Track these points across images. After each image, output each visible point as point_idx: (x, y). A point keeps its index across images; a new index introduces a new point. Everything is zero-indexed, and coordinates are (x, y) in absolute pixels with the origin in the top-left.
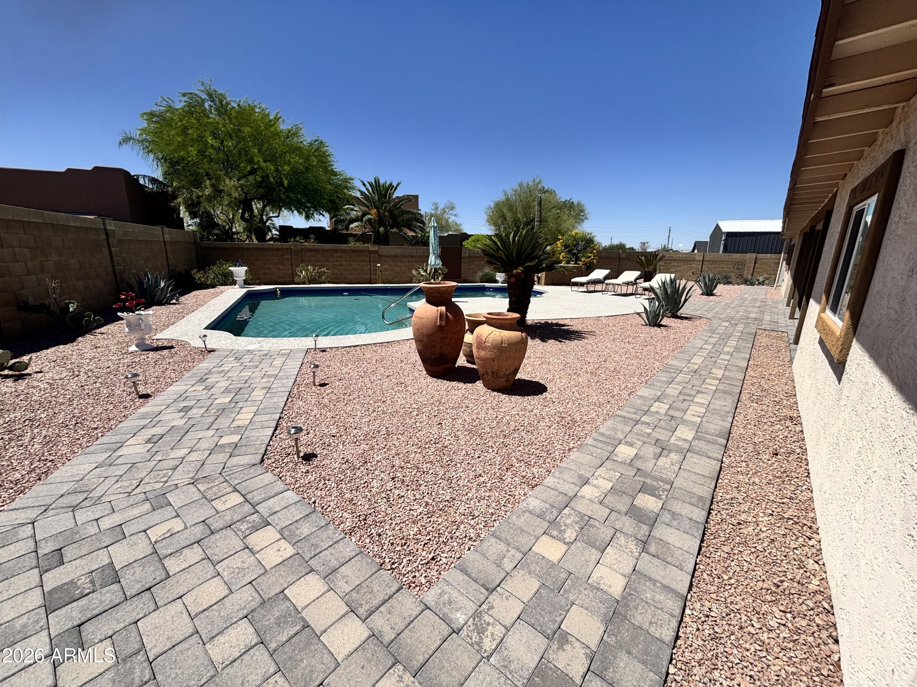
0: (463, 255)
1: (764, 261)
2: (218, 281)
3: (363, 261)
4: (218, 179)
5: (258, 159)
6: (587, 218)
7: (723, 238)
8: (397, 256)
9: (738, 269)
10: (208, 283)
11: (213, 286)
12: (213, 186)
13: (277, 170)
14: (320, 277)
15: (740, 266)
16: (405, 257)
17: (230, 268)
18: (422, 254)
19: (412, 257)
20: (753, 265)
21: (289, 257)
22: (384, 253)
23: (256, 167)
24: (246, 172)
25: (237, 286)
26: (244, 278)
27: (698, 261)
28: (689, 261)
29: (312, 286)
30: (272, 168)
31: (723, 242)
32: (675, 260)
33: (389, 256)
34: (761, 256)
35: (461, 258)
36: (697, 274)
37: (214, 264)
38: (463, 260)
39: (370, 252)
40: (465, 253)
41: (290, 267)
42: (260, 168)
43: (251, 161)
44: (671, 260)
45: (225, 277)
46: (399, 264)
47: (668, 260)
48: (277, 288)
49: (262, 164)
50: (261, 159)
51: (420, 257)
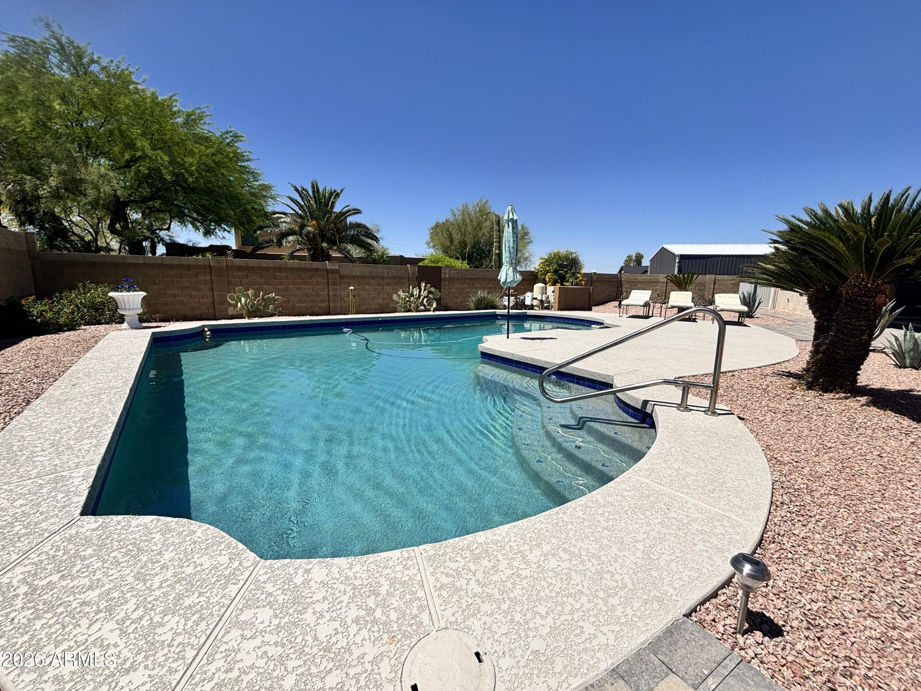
0: (442, 276)
1: (722, 282)
2: (82, 317)
3: (318, 283)
4: (73, 163)
5: (143, 143)
6: (531, 242)
7: (677, 260)
8: (363, 278)
9: (700, 290)
10: (62, 320)
11: (72, 327)
12: (62, 173)
13: (172, 162)
14: (266, 306)
15: (701, 288)
16: (373, 278)
17: (111, 294)
18: (395, 275)
19: (383, 278)
20: (712, 286)
21: (208, 278)
22: (347, 273)
23: (139, 154)
24: (123, 162)
25: (125, 325)
26: (141, 311)
27: (662, 282)
28: (653, 282)
29: (256, 320)
30: (166, 158)
31: (677, 264)
32: (640, 282)
33: (354, 277)
34: (719, 277)
35: (441, 280)
36: (662, 296)
37: (72, 288)
38: (442, 282)
39: (327, 271)
40: (445, 274)
41: (209, 293)
42: (144, 157)
43: (131, 146)
44: (636, 282)
45: (96, 310)
46: (366, 287)
47: (633, 282)
48: (204, 326)
49: (149, 152)
50: (146, 144)
51: (392, 278)
